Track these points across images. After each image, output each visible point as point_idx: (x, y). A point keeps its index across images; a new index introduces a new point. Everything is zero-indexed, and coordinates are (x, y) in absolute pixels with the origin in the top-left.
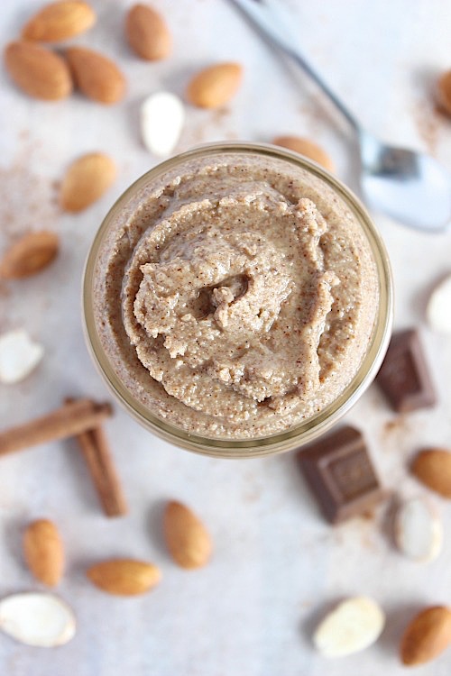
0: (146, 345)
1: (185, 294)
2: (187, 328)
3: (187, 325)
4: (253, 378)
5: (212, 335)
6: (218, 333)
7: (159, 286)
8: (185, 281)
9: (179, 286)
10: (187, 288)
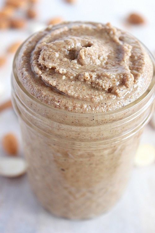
0: (46, 74)
1: (62, 52)
2: (65, 64)
3: (65, 63)
4: (101, 77)
5: (78, 66)
6: (80, 66)
7: (50, 49)
8: (61, 46)
9: (59, 48)
10: (63, 49)
